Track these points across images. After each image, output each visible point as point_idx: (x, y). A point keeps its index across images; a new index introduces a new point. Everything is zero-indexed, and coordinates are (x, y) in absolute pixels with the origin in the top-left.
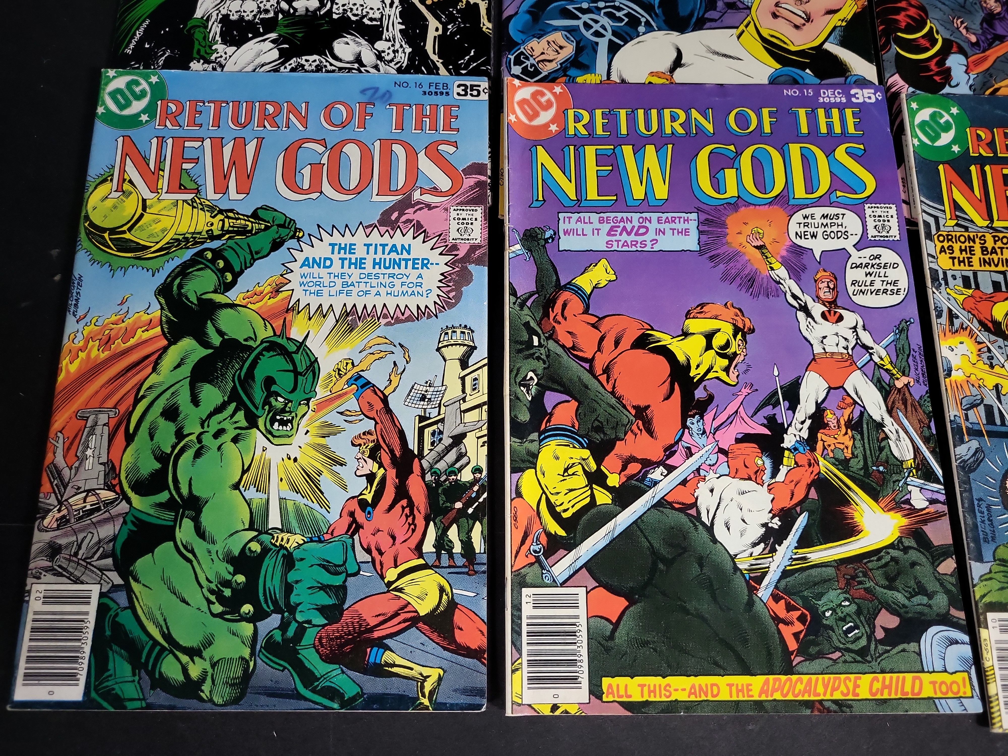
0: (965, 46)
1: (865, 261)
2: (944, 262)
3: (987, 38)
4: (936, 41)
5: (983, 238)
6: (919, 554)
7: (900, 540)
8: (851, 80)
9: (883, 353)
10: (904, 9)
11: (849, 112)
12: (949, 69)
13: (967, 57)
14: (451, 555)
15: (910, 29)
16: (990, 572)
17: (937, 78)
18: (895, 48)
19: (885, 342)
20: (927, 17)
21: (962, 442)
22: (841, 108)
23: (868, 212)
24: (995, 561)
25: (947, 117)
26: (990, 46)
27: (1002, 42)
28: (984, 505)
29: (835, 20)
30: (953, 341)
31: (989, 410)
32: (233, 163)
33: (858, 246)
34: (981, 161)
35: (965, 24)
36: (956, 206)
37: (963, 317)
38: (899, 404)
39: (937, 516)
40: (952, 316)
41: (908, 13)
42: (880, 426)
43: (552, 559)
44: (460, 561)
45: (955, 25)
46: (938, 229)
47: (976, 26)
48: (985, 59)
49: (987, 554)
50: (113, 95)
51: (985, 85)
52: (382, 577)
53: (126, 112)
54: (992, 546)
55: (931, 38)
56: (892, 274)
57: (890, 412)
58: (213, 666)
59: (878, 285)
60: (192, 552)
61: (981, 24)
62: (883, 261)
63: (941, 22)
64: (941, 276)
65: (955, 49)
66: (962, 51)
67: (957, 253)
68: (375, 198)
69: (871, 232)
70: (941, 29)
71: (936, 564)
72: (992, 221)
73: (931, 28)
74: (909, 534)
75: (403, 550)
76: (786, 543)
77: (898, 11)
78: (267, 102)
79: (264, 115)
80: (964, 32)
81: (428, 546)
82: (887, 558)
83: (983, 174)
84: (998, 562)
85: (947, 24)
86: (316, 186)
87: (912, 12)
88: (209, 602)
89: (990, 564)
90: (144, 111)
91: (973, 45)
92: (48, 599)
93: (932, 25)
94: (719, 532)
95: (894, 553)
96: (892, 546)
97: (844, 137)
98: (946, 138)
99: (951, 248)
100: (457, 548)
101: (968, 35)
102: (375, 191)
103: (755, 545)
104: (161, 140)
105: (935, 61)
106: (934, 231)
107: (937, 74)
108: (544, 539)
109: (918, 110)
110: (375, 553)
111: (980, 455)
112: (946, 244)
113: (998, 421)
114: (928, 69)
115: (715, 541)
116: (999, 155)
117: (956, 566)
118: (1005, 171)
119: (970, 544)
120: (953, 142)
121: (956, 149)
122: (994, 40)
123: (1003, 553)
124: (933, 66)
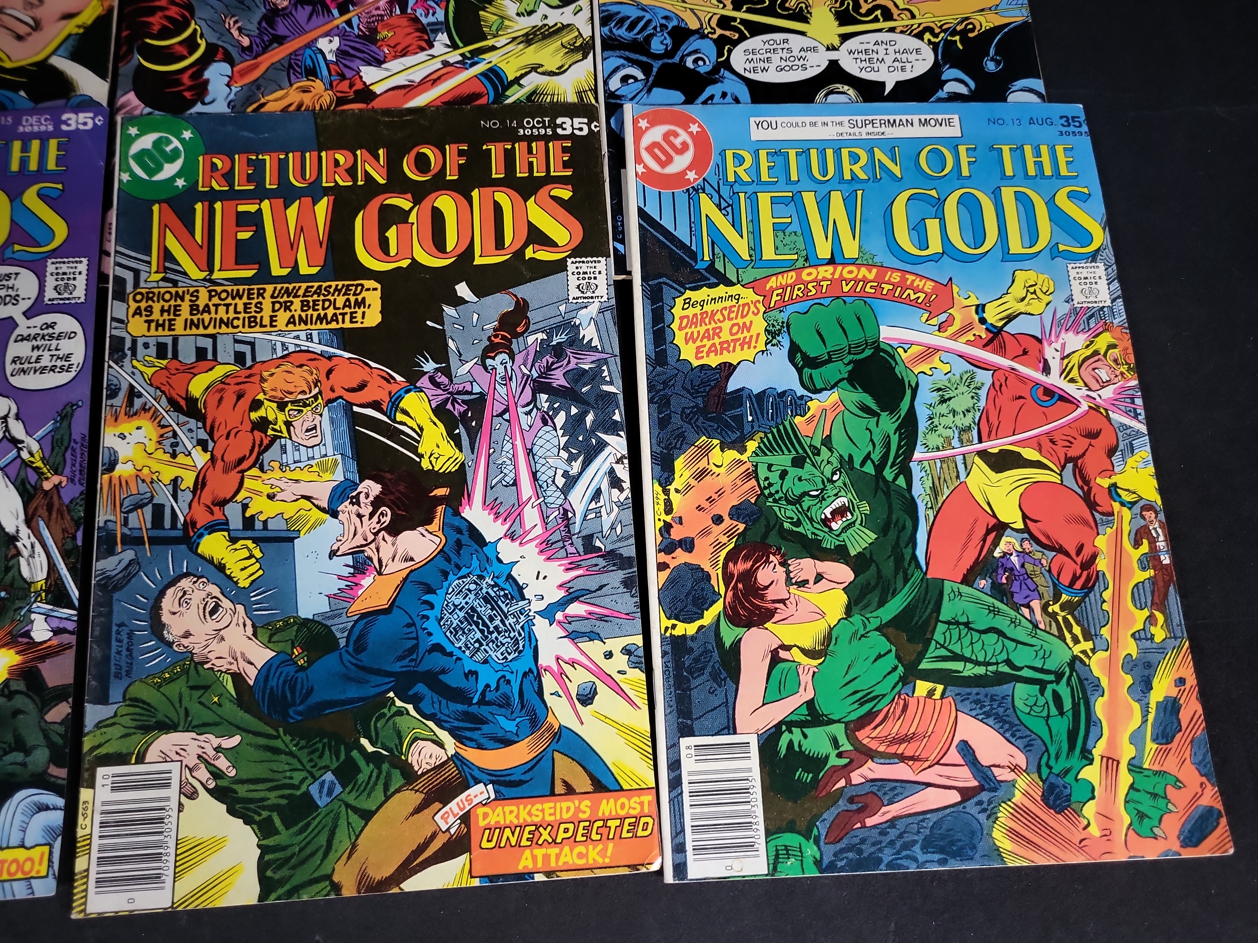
1: (33, 332)
2: (137, 327)
3: (263, 41)
4: (198, 45)
5: (195, 295)
6: (27, 700)
8: (74, 101)
9: (35, 447)
10: (162, 9)
11: (53, 144)
12: (207, 81)
13: (232, 65)
15: (164, 34)
16: (116, 715)
17: (187, 94)
18: (138, 58)
19: (40, 433)
20: (193, 18)
21: (111, 552)
22: (44, 138)
23: (51, 268)
24: (124, 699)
25: (176, 143)
26: (265, 50)
27: (281, 44)
28: (125, 631)
29: (72, 27)
30: (126, 427)
31: (158, 510)
33: (29, 314)
34: (211, 197)
35: (239, 24)
36: (167, 255)
37: (148, 396)
38: (43, 512)
39: (61, 649)
40: (133, 393)
41: (167, 13)
42: (13, 539)
45: (227, 26)
46: (136, 284)
47: (253, 28)
48: (256, 66)
49: (116, 693)
51: (249, 100)
54: (125, 682)
55: (191, 44)
56: (65, 346)
57: (29, 522)
59: (46, 361)
61: (259, 23)
62: (57, 330)
63: (209, 23)
64: (128, 344)
65: (220, 56)
66: (228, 59)
67: (156, 315)
69: (50, 293)
70: (207, 32)
71: (46, 709)
72: (211, 271)
73: (195, 30)
74: (19, 675)
77: (151, 11)
80: (235, 33)
83: (211, 213)
84: (128, 702)
85: (218, 26)
87: (173, 12)
89: (116, 706)
91: (244, 49)
93: (197, 27)
97: (41, 174)
98: (169, 170)
99: (149, 310)
101: (240, 39)
105: (190, 72)
106: (129, 288)
107: (189, 89)
109: (138, 136)
111: (133, 569)
112: (143, 305)
113: (167, 524)
114: (179, 83)
116: (237, 188)
117: (70, 711)
118: (241, 208)
119: (91, 682)
120: (179, 175)
121: (180, 183)
122: (271, 42)
123: (140, 691)
124: (186, 79)
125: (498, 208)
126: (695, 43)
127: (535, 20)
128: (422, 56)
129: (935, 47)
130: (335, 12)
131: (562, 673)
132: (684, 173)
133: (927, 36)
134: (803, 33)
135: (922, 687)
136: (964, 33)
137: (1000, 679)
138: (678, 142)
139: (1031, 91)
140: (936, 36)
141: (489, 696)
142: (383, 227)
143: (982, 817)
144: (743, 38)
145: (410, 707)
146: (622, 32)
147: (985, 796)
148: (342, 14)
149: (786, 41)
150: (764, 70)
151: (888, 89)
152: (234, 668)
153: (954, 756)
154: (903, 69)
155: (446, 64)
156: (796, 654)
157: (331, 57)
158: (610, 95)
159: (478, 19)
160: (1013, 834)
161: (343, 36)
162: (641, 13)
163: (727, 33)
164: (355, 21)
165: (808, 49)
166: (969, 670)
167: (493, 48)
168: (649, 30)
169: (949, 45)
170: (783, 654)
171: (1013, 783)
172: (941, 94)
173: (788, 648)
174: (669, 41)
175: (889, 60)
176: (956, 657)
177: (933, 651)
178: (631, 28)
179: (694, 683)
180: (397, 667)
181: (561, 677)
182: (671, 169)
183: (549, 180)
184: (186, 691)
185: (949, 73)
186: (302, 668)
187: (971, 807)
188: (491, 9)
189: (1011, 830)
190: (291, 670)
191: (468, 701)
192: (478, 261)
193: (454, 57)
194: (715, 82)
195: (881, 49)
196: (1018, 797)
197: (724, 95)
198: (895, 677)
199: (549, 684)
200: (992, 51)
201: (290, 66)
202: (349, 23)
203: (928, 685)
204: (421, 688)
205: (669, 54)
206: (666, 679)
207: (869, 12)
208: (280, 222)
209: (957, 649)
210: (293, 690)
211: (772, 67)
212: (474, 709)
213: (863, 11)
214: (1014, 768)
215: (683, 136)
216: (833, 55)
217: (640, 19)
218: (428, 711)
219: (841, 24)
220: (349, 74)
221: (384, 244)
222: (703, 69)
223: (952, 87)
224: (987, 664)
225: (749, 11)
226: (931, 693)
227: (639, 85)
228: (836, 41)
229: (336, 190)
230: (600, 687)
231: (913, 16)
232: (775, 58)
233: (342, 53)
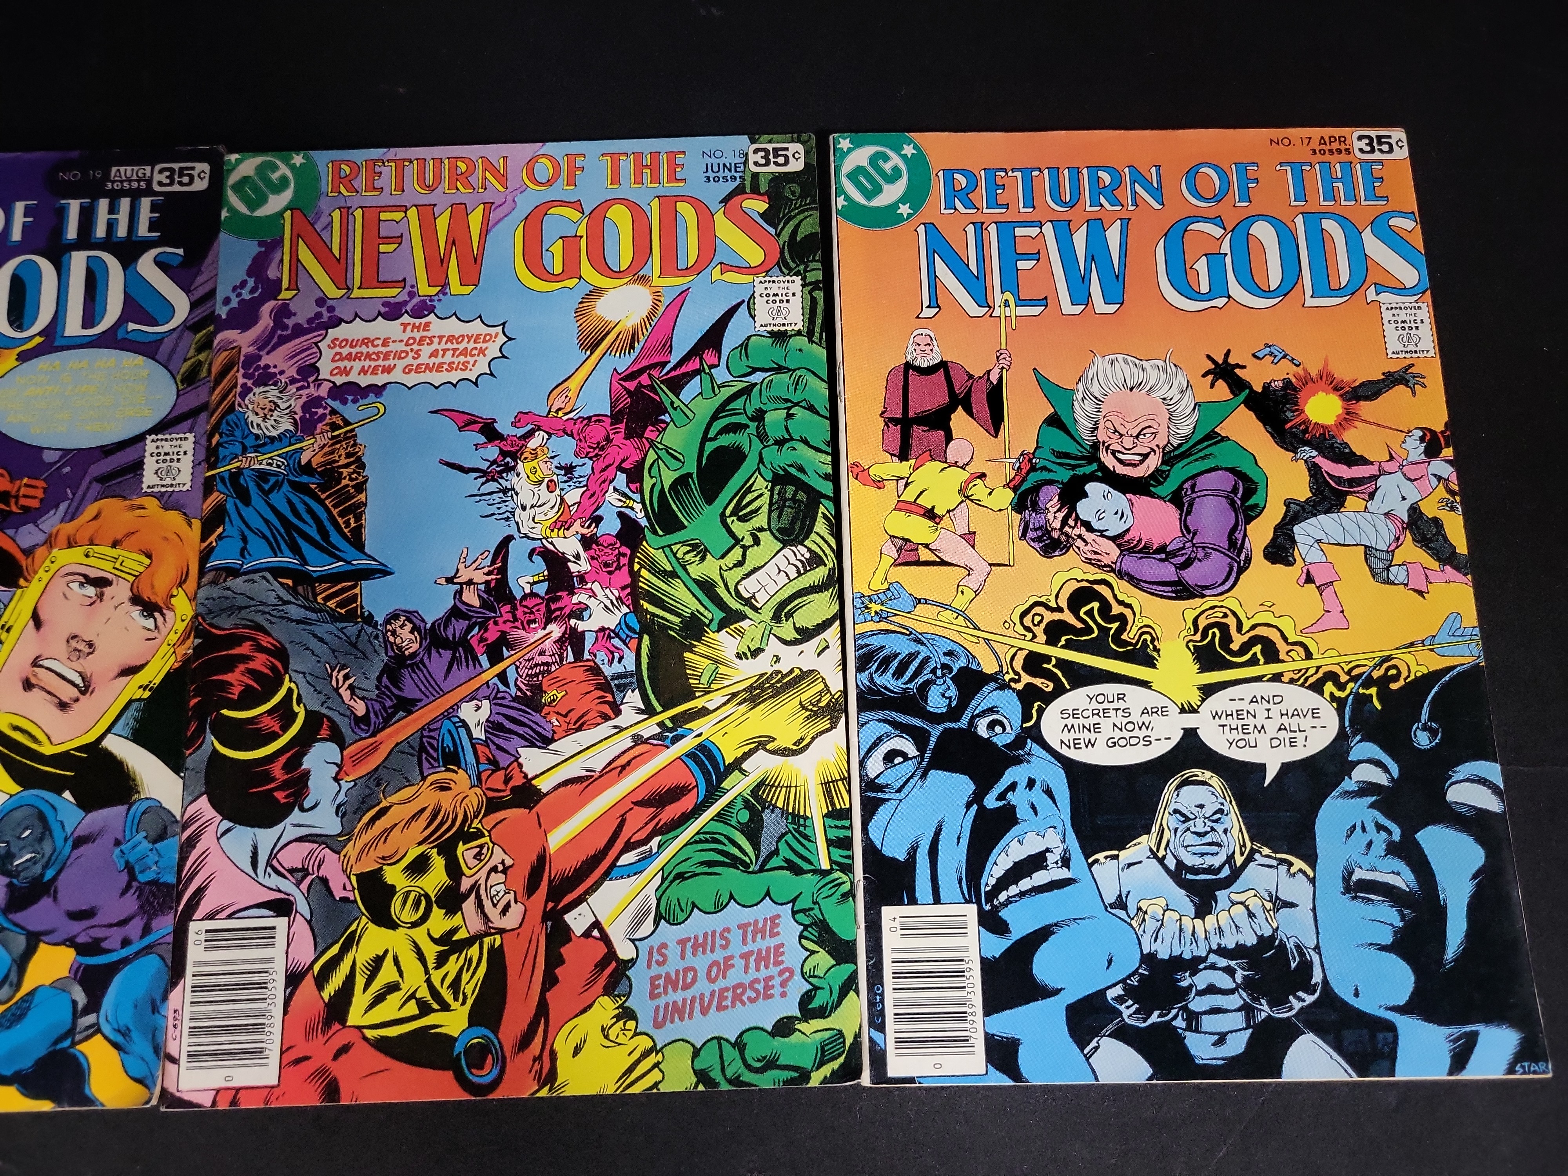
0: (344, 724)
3: (384, 708)
4: (296, 715)
8: (132, 811)
10: (245, 658)
12: (307, 774)
13: (342, 748)
15: (248, 699)
17: (280, 795)
18: (212, 742)
20: (287, 672)
26: (387, 723)
27: (409, 713)
29: (133, 688)
35: (351, 681)
41: (251, 665)
45: (334, 683)
47: (370, 684)
48: (375, 748)
55: (285, 715)
61: (379, 679)
63: (309, 678)
65: (324, 732)
66: (335, 736)
70: (306, 692)
73: (290, 690)
77: (230, 664)
80: (346, 694)
87: (260, 662)
91: (358, 721)
93: (293, 685)
101: (352, 703)
105: (283, 759)
107: (283, 786)
114: (268, 778)
122: (396, 709)
124: (277, 770)
126: (989, 697)
127: (762, 665)
128: (605, 729)
129: (1340, 704)
130: (484, 659)
133: (1329, 687)
134: (1145, 684)
136: (1383, 682)
139: (1482, 781)
140: (1341, 687)
144: (1059, 691)
146: (886, 680)
148: (493, 663)
149: (1121, 697)
150: (1090, 744)
151: (1270, 775)
154: (1292, 743)
155: (638, 740)
157: (478, 733)
158: (870, 785)
159: (682, 664)
161: (496, 698)
162: (915, 647)
163: (1038, 682)
164: (511, 675)
165: (1154, 711)
167: (704, 712)
168: (926, 676)
169: (1362, 700)
172: (1348, 784)
174: (953, 692)
175: (1272, 727)
178: (899, 673)
185: (1362, 749)
188: (700, 648)
193: (649, 729)
194: (1018, 761)
195: (1260, 709)
197: (1031, 783)
200: (1425, 715)
201: (422, 748)
202: (502, 676)
205: (954, 713)
207: (1245, 648)
211: (1101, 740)
213: (1235, 646)
216: (1190, 721)
217: (912, 656)
219: (1203, 670)
220: (504, 760)
222: (1002, 739)
223: (1365, 773)
225: (1068, 646)
227: (910, 766)
228: (1195, 699)
231: (1309, 655)
232: (1106, 725)
233: (493, 727)
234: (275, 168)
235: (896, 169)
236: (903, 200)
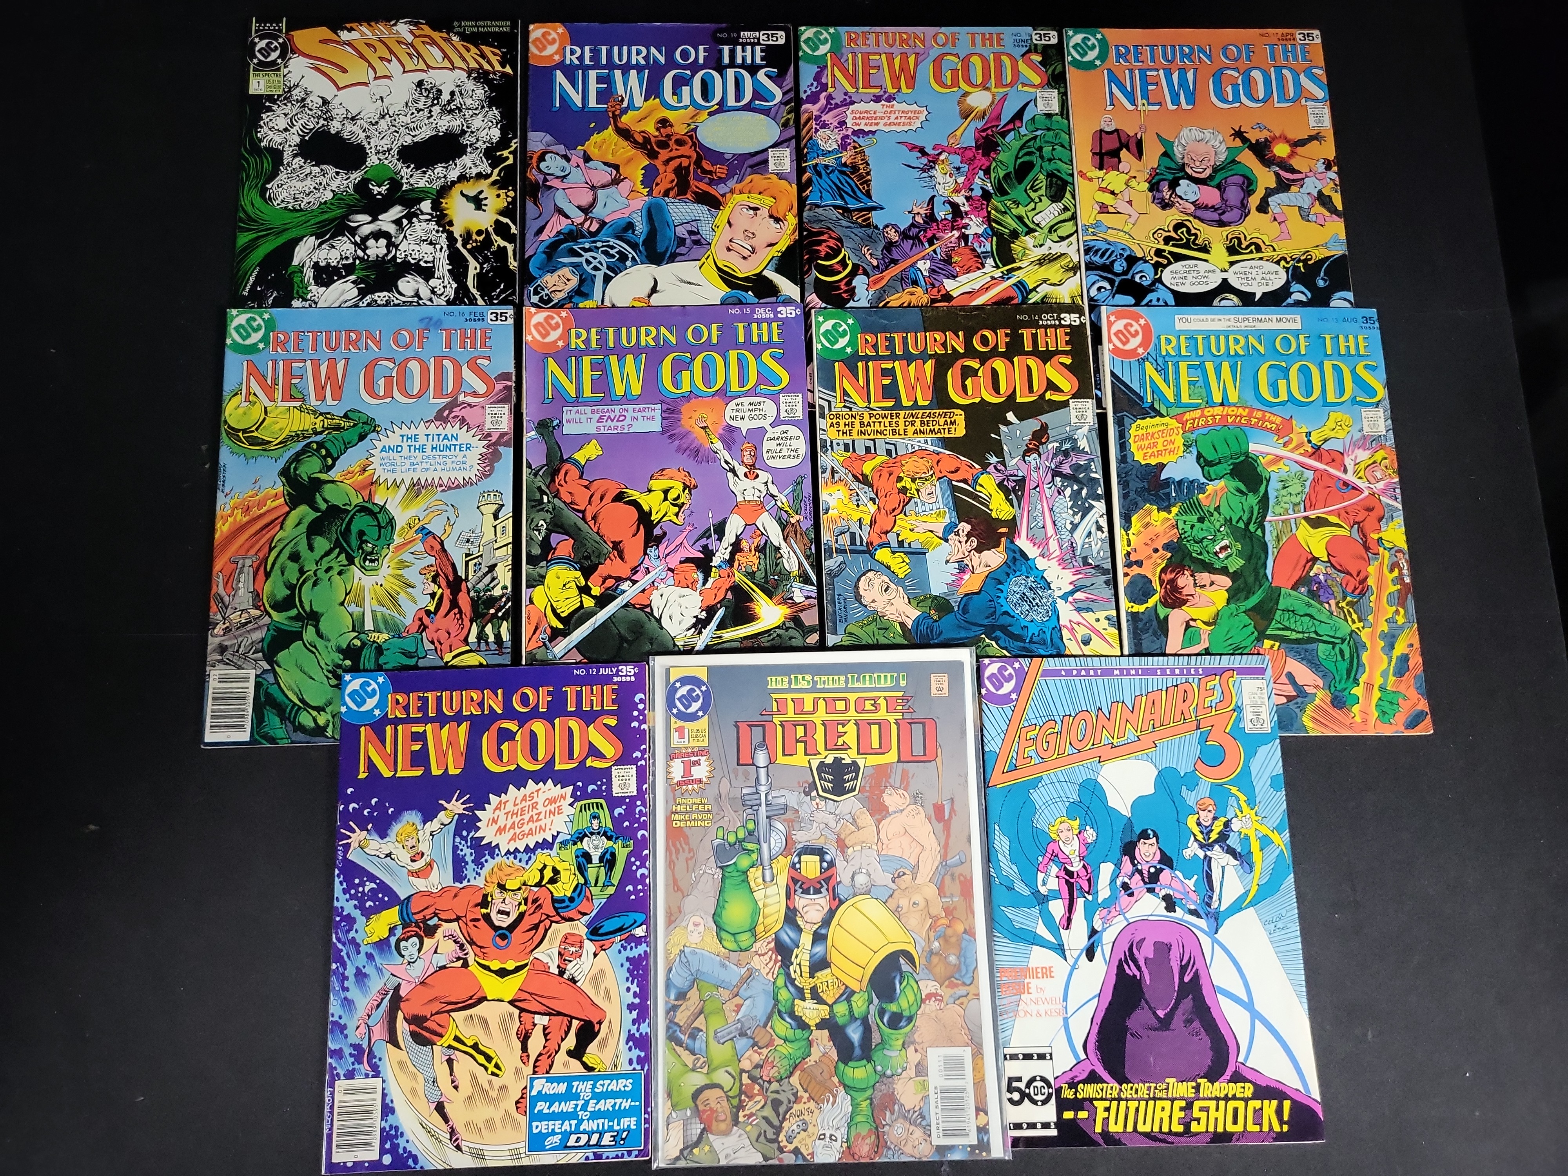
0: (868, 268)
1: (776, 436)
2: (832, 434)
3: (885, 262)
4: (848, 265)
5: (862, 416)
6: (795, 632)
7: (784, 623)
8: (780, 299)
9: (784, 500)
10: (825, 241)
11: (775, 325)
12: (855, 287)
13: (868, 277)
14: (487, 643)
15: (828, 257)
16: (842, 641)
17: (844, 295)
18: (815, 273)
19: (786, 492)
20: (842, 247)
21: (831, 557)
22: (769, 322)
23: (782, 399)
25: (845, 326)
26: (887, 268)
27: (896, 264)
28: (842, 598)
29: (774, 252)
30: (833, 489)
31: (853, 536)
32: (328, 378)
33: (773, 425)
34: (867, 359)
35: (870, 251)
36: (845, 393)
37: (842, 472)
38: (792, 534)
39: (811, 606)
40: (833, 472)
41: (828, 244)
42: (778, 549)
43: (553, 643)
44: (493, 647)
45: (863, 252)
46: (830, 410)
47: (879, 253)
48: (882, 278)
49: (840, 629)
50: (237, 329)
51: (880, 300)
52: (442, 659)
53: (248, 342)
55: (844, 264)
56: (795, 444)
57: (785, 540)
58: (333, 717)
59: (785, 452)
60: (315, 647)
61: (882, 251)
62: (789, 434)
64: (829, 444)
65: (860, 272)
66: (866, 273)
67: (842, 427)
68: (432, 401)
69: (783, 414)
70: (852, 256)
71: (806, 637)
72: (870, 403)
73: (845, 255)
74: (790, 619)
75: (455, 641)
76: (709, 627)
77: (820, 243)
78: (351, 331)
79: (349, 342)
80: (869, 257)
81: (472, 638)
82: (775, 635)
83: (867, 368)
84: (847, 635)
85: (857, 251)
86: (388, 394)
87: (832, 242)
88: (328, 678)
89: (842, 636)
90: (261, 341)
91: (874, 267)
92: (222, 680)
93: (846, 253)
94: (665, 622)
95: (779, 631)
96: (778, 627)
97: (770, 344)
98: (842, 342)
99: (838, 424)
100: (492, 639)
101: (871, 260)
102: (432, 395)
103: (689, 629)
104: (275, 362)
105: (844, 281)
106: (827, 411)
107: (845, 292)
108: (549, 631)
109: (824, 322)
110: (436, 643)
111: (843, 566)
112: (835, 421)
113: (858, 543)
114: (839, 288)
115: (662, 628)
116: (880, 354)
117: (818, 638)
118: (883, 366)
119: (828, 624)
120: (847, 345)
121: (849, 350)
122: (890, 263)
123: (852, 629)
124: (843, 286)
125: (1029, 369)
126: (1140, 266)
127: (1044, 251)
128: (979, 273)
129: (1287, 269)
130: (926, 244)
131: (1073, 629)
132: (1136, 349)
133: (1283, 263)
134: (1206, 261)
135: (1267, 643)
136: (1305, 261)
137: (1310, 640)
138: (1132, 330)
139: (1345, 299)
140: (1288, 263)
141: (1034, 639)
142: (964, 378)
143: (1297, 711)
144: (1170, 263)
145: (994, 643)
146: (1097, 259)
147: (1299, 700)
148: (930, 246)
149: (1196, 266)
150: (1183, 284)
151: (1257, 297)
152: (900, 619)
153: (1284, 679)
154: (1267, 284)
155: (993, 278)
156: (1199, 624)
157: (926, 273)
158: (1091, 299)
159: (1010, 249)
160: (1314, 719)
161: (932, 259)
162: (1108, 246)
163: (1160, 260)
164: (938, 250)
165: (1210, 271)
166: (1294, 636)
167: (1020, 268)
168: (1113, 258)
169: (1296, 268)
170: (1192, 623)
171: (1315, 694)
172: (1290, 301)
173: (1195, 620)
174: (1125, 264)
175: (1258, 278)
176: (1286, 628)
177: (1273, 625)
178: (1102, 256)
179: (1144, 637)
180: (985, 622)
181: (1072, 630)
182: (1129, 347)
183: (1058, 352)
184: (876, 630)
185: (1295, 287)
186: (936, 621)
187: (1292, 705)
188: (1017, 243)
189: (1313, 718)
190: (930, 621)
191: (1024, 641)
192: (1019, 400)
193: (997, 274)
194: (1153, 291)
195: (1254, 271)
196: (1317, 701)
197: (1158, 300)
198: (1253, 637)
199: (1066, 634)
200: (1322, 273)
201: (902, 279)
202: (935, 251)
203: (1272, 642)
204: (998, 633)
205: (1125, 273)
206: (1129, 634)
207: (1248, 247)
208: (906, 375)
209: (1287, 624)
210: (932, 631)
211: (1188, 282)
212: (1027, 645)
213: (1243, 246)
214: (1316, 687)
215: (1136, 327)
216: (1225, 275)
217: (1107, 250)
218: (1003, 645)
219: (1231, 254)
220: (937, 284)
221: (964, 388)
222: (1146, 283)
223: (1296, 296)
224: (1303, 632)
225: (1173, 245)
226: (1272, 646)
227: (1108, 293)
228: (1227, 266)
229: (935, 356)
230: (1093, 636)
231: (1274, 250)
232: (1189, 276)
233: (932, 271)
234: (822, 34)
235: (1094, 44)
236: (1097, 58)
